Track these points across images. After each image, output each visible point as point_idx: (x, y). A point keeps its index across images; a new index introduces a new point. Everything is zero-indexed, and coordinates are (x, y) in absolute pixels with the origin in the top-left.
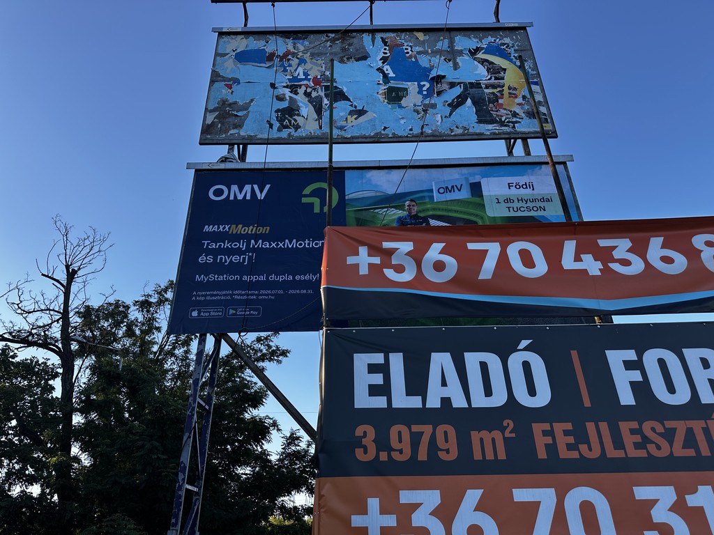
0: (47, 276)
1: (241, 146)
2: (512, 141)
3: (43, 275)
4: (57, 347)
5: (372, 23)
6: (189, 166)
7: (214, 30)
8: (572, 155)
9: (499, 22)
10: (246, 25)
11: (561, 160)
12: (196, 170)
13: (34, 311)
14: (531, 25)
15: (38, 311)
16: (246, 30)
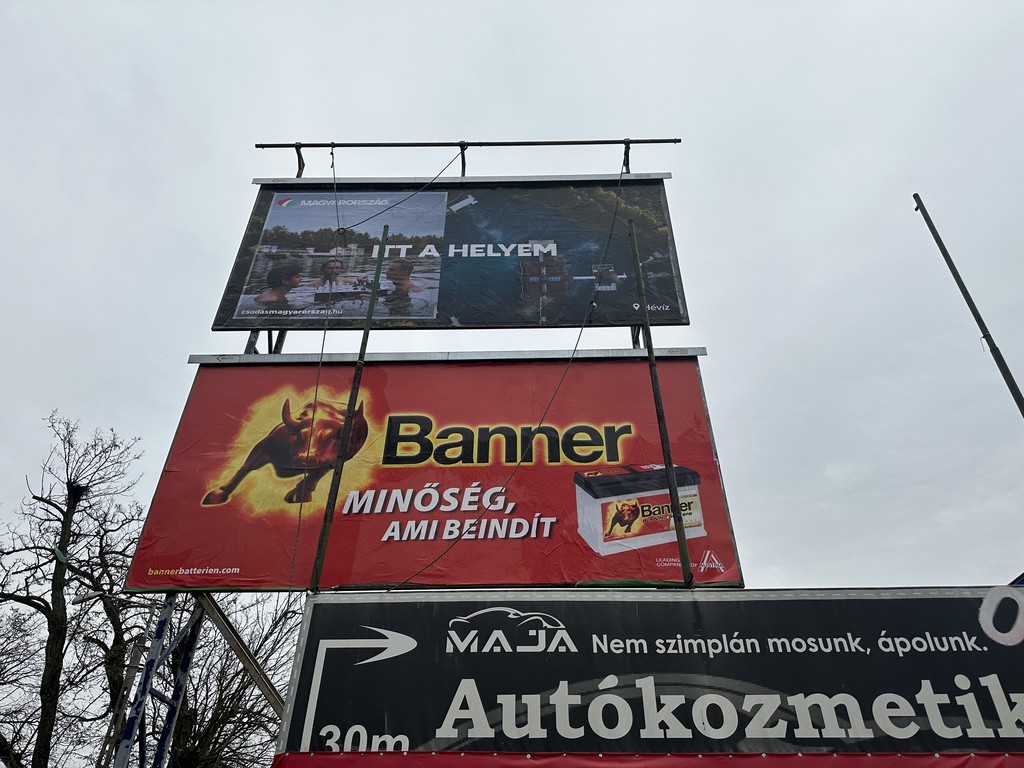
0: (41, 499)
2: (636, 329)
3: (35, 497)
4: (43, 601)
5: (463, 174)
6: (192, 360)
7: (255, 181)
8: (704, 348)
9: (628, 172)
10: (299, 175)
11: (690, 353)
12: (202, 366)
13: (14, 551)
14: (669, 176)
15: (21, 550)
16: (299, 181)
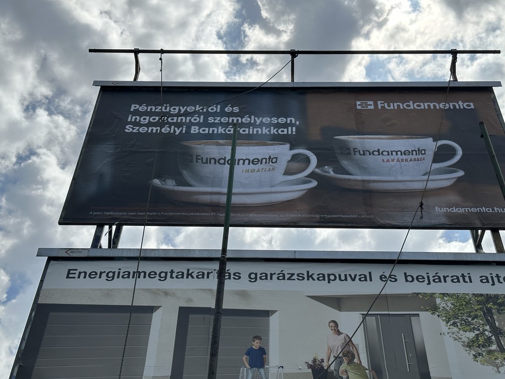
1: (114, 227)
2: (480, 231)
5: (293, 80)
6: (41, 253)
9: (455, 79)
10: (136, 79)
12: (50, 259)
16: (135, 84)
